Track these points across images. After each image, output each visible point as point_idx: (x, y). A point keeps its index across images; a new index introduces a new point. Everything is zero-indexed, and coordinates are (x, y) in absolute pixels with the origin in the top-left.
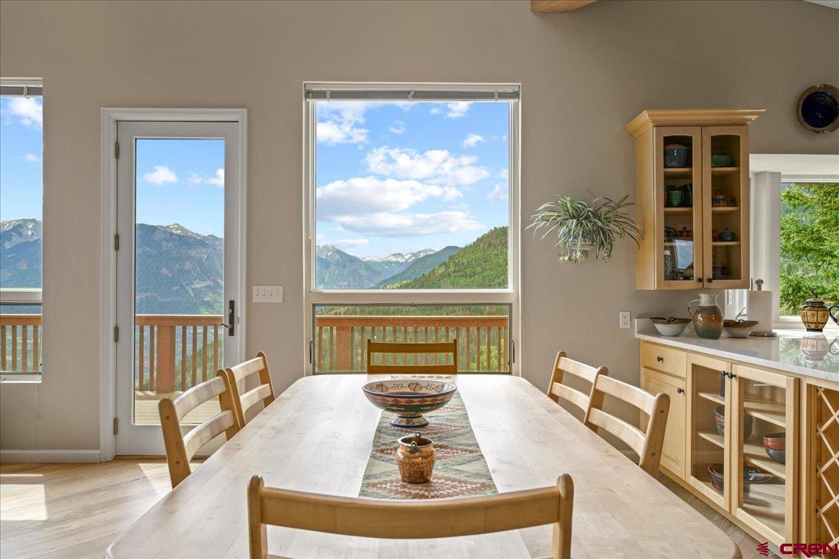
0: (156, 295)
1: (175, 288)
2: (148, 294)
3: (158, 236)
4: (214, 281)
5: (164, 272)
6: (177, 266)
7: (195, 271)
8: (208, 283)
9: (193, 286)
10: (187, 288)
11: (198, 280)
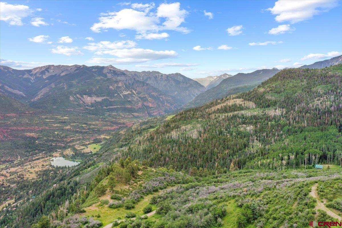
0: (108, 98)
1: (116, 95)
2: (105, 98)
3: (105, 71)
4: (131, 91)
5: (111, 88)
6: (116, 85)
7: (123, 87)
8: (129, 92)
9: (123, 94)
10: (120, 94)
11: (125, 91)
